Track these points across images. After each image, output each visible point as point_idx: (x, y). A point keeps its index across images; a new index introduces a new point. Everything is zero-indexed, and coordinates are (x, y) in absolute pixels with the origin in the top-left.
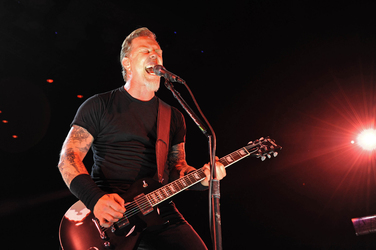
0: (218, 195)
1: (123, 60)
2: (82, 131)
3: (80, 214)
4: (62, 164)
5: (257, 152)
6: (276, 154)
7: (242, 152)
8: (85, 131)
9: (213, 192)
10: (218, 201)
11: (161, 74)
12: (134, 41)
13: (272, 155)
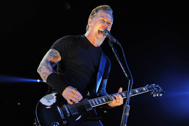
0: (128, 114)
1: (90, 20)
2: (56, 53)
3: (49, 102)
4: (41, 68)
5: (152, 91)
6: (161, 95)
7: (144, 89)
8: (58, 54)
9: (125, 112)
10: (127, 118)
11: (107, 36)
12: (99, 11)
13: (159, 94)
